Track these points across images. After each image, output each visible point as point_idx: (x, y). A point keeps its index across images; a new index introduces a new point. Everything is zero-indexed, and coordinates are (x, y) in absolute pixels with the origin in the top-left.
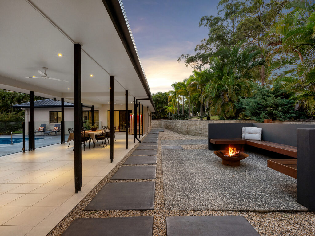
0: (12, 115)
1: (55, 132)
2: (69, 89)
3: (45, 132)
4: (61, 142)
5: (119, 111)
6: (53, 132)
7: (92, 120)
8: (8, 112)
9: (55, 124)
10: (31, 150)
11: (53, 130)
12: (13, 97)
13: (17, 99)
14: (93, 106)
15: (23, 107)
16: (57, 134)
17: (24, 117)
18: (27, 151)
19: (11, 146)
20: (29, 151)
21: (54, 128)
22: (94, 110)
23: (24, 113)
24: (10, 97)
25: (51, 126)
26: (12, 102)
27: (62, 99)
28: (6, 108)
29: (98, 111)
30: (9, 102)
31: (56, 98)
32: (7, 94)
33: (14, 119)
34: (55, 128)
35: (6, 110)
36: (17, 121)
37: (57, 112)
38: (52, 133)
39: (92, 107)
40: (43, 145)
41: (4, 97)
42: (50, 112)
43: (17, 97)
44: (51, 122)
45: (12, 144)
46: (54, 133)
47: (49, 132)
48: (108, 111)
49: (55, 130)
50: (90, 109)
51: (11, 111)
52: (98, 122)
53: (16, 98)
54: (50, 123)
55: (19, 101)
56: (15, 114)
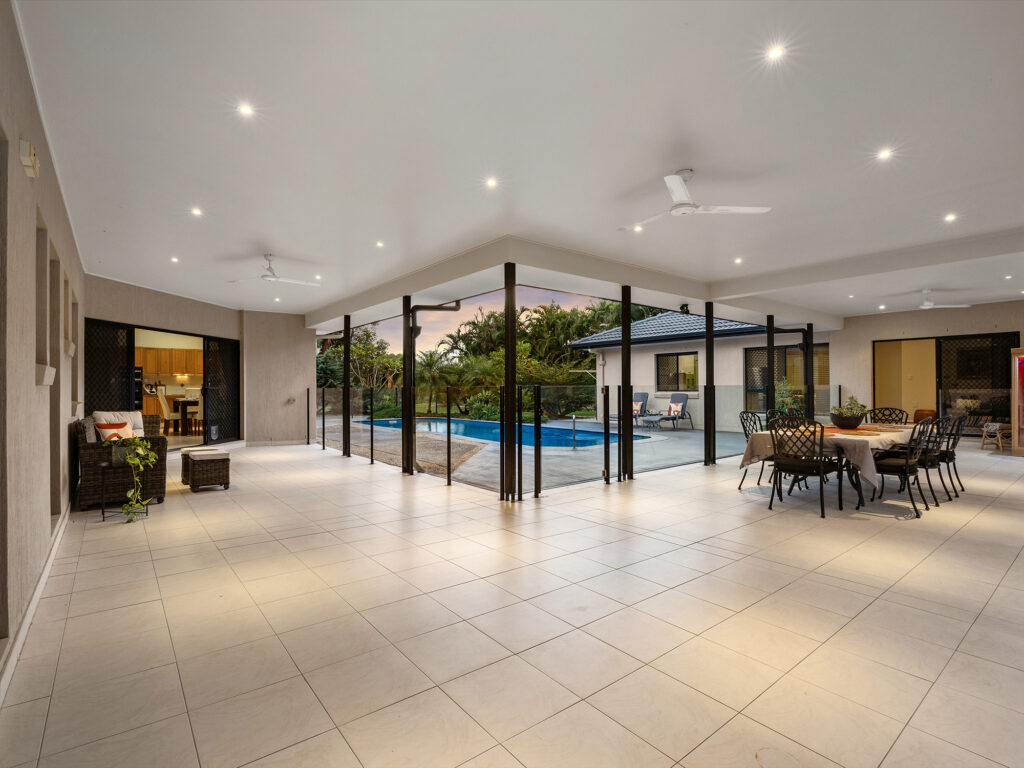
0: (568, 369)
1: (674, 419)
2: (738, 261)
3: (645, 418)
4: (703, 458)
5: (934, 340)
6: (667, 419)
7: (806, 382)
8: (560, 361)
9: (673, 395)
10: (624, 479)
11: (665, 414)
12: (570, 324)
13: (577, 328)
14: (810, 326)
15: (593, 346)
16: (679, 426)
17: (594, 374)
18: (613, 480)
19: (572, 453)
20: (619, 480)
21: (670, 408)
22: (815, 341)
23: (594, 362)
24: (564, 324)
25: (659, 400)
26: (568, 337)
27: (709, 307)
28: (557, 353)
29: (827, 345)
30: (562, 336)
31: (686, 305)
32: (558, 318)
33: (574, 380)
34: (673, 406)
35: (558, 356)
36: (578, 384)
37: (678, 354)
38: (664, 424)
39: (808, 332)
40: (651, 462)
41: (553, 325)
42: (658, 357)
43: (577, 323)
44: (660, 386)
45: (574, 450)
46: (669, 424)
47: (657, 418)
48: (874, 342)
49: (672, 414)
50: (798, 339)
51: (565, 359)
52: (828, 391)
53: (575, 325)
54: (659, 390)
55: (581, 332)
56: (575, 366)
